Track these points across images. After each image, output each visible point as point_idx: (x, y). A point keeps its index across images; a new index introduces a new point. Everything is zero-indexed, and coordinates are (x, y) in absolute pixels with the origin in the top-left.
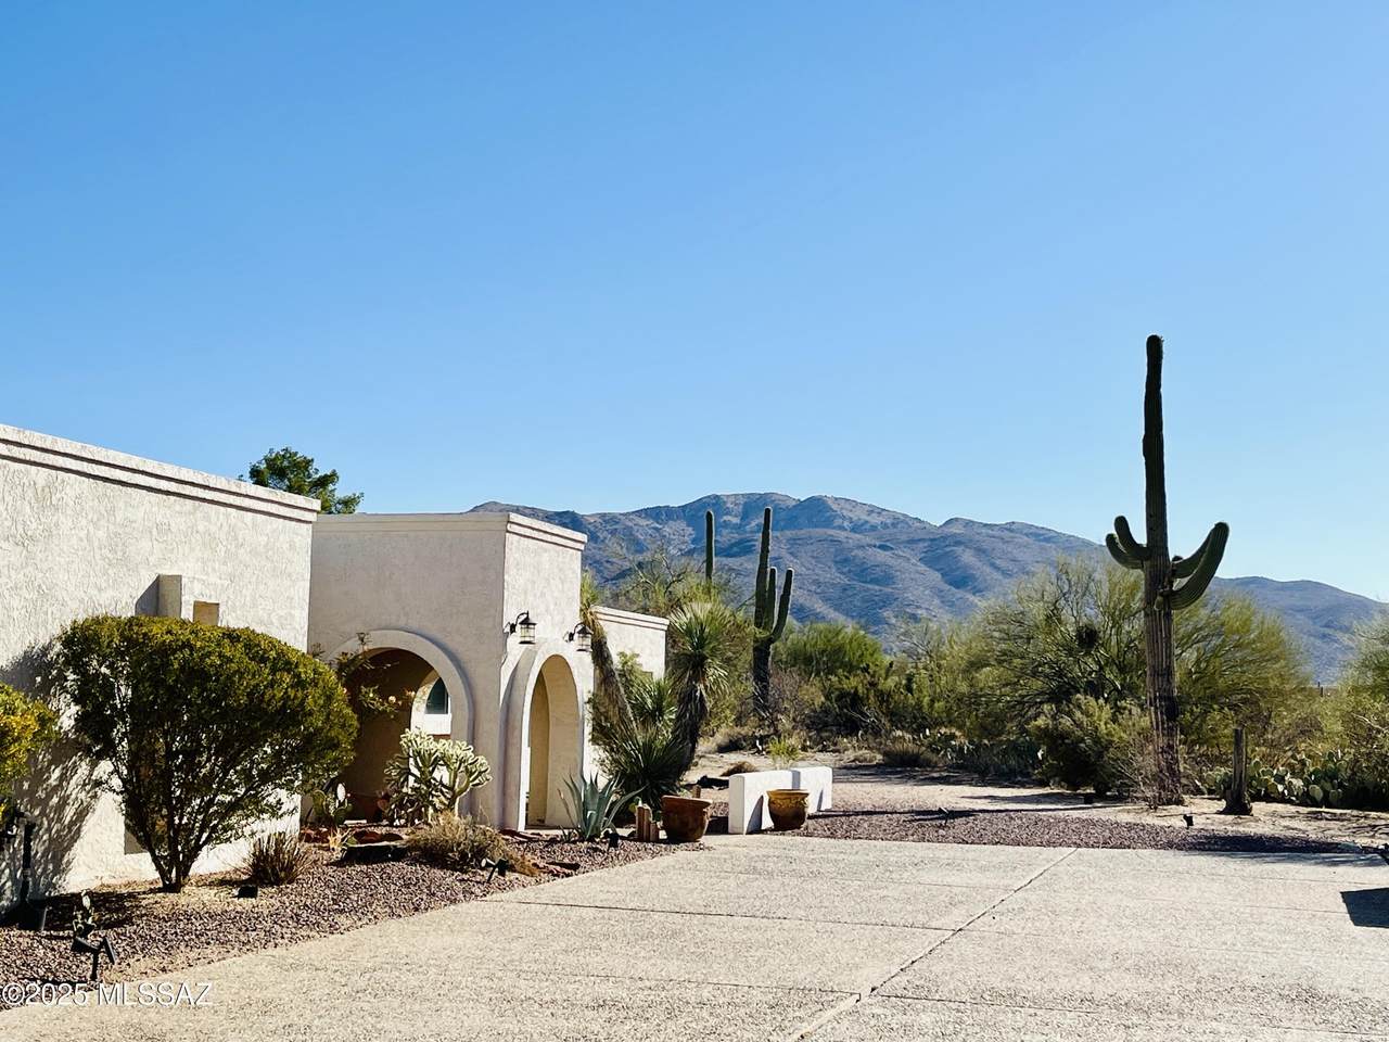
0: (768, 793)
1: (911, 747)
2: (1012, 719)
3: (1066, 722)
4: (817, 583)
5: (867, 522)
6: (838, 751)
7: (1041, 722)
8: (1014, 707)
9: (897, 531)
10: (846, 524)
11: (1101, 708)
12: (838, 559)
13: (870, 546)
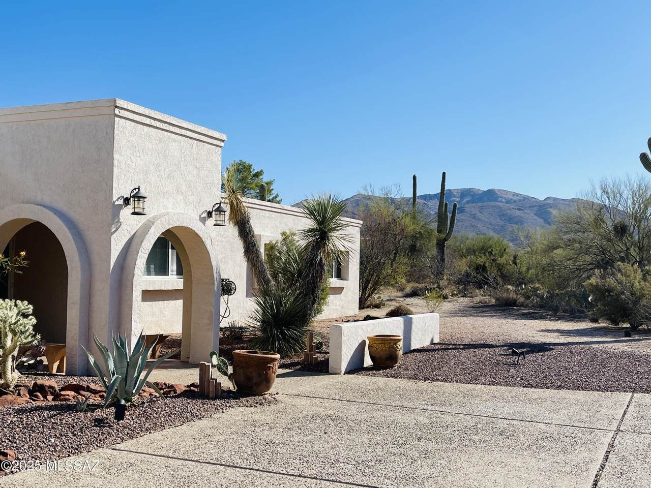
0: (369, 338)
1: (512, 295)
2: (573, 279)
3: (611, 281)
4: (491, 224)
5: (512, 199)
6: (472, 297)
7: (593, 280)
8: (574, 272)
9: (525, 203)
10: (503, 200)
11: (635, 271)
12: (500, 214)
13: (513, 209)
